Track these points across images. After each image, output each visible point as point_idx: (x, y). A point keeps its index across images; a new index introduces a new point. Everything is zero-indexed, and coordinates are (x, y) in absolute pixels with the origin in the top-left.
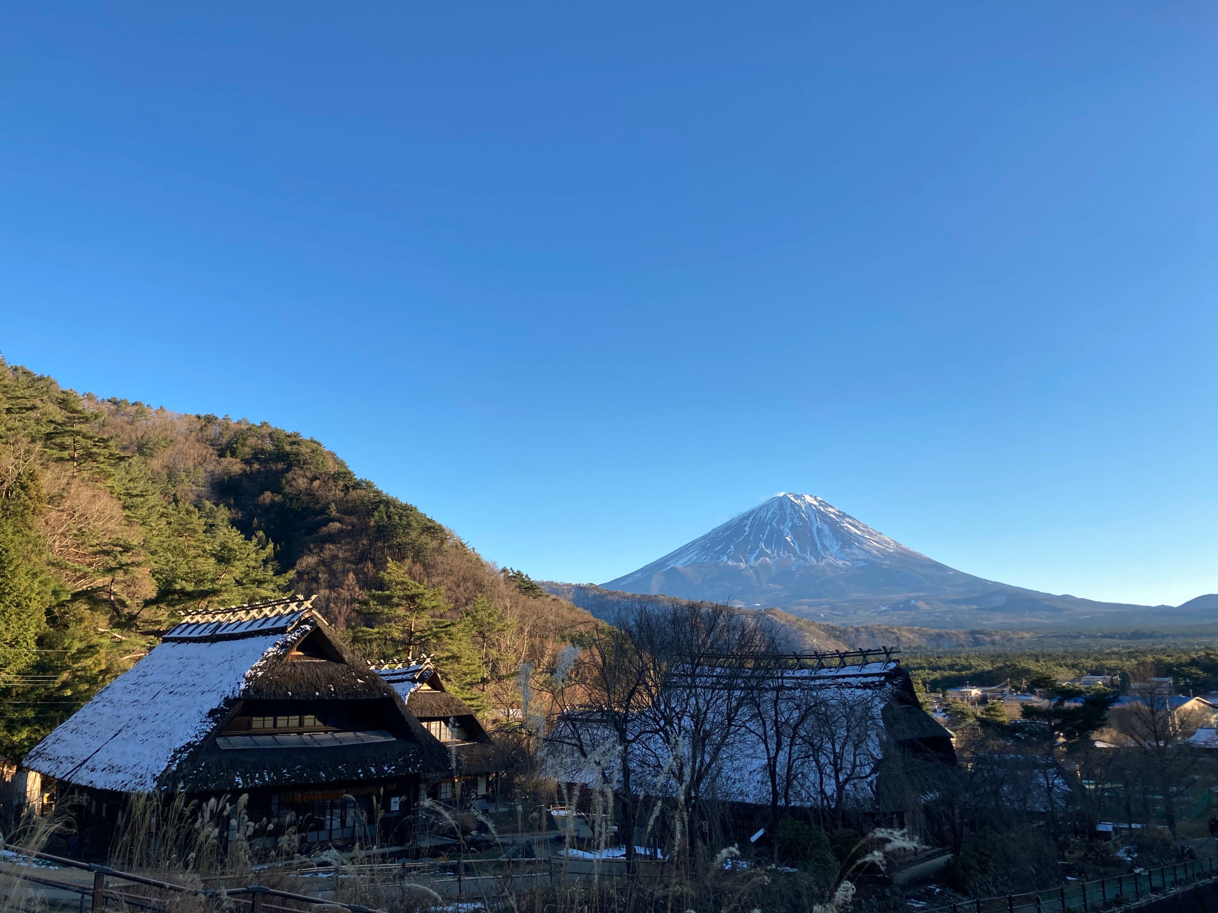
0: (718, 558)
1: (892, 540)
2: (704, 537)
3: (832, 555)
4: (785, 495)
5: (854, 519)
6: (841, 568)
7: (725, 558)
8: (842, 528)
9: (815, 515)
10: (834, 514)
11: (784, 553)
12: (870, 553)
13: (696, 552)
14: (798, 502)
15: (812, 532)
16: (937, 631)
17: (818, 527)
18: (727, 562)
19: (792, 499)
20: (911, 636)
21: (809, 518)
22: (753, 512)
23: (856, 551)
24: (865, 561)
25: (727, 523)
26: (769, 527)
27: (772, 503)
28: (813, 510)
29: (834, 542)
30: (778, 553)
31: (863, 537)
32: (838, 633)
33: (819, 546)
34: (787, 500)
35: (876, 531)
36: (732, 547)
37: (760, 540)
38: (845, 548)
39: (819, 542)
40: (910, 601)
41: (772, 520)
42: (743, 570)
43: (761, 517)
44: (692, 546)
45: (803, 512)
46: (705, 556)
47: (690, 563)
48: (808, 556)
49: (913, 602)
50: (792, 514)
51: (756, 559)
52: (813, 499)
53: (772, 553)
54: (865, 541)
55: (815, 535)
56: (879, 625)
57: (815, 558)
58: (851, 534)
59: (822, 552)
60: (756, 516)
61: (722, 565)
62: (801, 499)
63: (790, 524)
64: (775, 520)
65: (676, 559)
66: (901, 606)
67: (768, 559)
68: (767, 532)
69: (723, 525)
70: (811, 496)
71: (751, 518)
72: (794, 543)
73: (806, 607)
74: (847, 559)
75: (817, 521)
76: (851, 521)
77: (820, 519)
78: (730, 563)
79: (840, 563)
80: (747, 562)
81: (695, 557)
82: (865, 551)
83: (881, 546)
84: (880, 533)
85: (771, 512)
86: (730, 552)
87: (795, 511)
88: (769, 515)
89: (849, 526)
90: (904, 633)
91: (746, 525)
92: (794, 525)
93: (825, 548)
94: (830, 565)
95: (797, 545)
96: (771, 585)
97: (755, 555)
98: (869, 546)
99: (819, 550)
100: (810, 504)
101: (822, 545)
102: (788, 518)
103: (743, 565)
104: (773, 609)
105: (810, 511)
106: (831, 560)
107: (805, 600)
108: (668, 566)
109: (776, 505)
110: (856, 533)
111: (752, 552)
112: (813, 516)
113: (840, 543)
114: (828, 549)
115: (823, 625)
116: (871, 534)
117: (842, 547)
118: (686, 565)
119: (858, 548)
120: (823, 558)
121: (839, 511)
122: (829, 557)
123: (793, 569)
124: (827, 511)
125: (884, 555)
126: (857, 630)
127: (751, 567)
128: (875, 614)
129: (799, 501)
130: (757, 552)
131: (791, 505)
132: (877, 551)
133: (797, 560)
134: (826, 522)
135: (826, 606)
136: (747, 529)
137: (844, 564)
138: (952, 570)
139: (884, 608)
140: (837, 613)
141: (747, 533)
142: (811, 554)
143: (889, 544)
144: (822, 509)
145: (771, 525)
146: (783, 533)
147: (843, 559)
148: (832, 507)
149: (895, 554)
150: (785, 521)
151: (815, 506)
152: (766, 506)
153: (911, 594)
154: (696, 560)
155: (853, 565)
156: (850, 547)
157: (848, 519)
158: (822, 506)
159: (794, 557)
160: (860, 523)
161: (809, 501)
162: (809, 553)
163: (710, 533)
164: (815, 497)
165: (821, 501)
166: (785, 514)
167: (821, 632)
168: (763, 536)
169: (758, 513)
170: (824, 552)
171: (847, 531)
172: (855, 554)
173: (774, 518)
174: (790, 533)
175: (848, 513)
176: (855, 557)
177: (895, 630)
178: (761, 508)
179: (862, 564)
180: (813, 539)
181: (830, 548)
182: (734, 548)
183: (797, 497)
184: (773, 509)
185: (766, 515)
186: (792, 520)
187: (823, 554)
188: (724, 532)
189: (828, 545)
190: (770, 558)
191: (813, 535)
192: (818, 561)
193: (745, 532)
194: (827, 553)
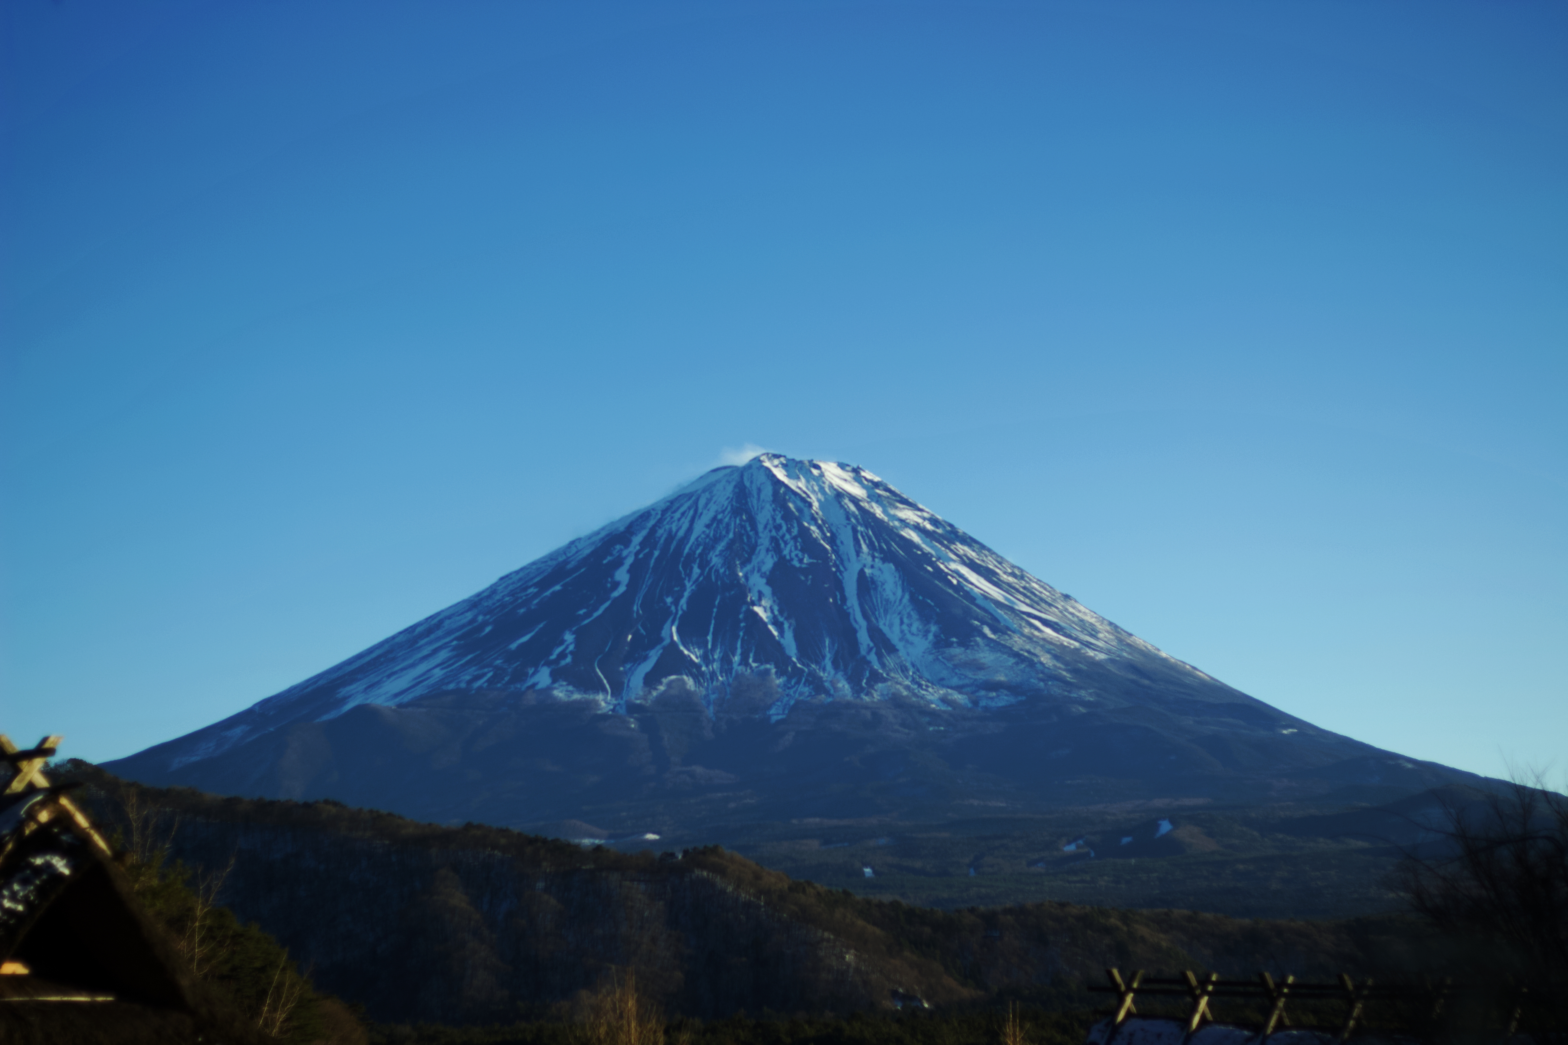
0: (520, 676)
1: (1102, 620)
2: (474, 603)
3: (904, 670)
4: (757, 460)
5: (983, 547)
6: (934, 714)
7: (543, 677)
8: (941, 575)
9: (855, 531)
10: (917, 528)
11: (744, 662)
12: (1032, 664)
13: (443, 655)
14: (798, 485)
15: (842, 590)
16: (1247, 922)
17: (861, 573)
18: (549, 689)
19: (780, 474)
20: (1164, 941)
21: (832, 541)
22: (645, 516)
23: (986, 657)
24: (1011, 688)
25: (552, 557)
26: (696, 571)
27: (709, 488)
28: (848, 515)
29: (916, 625)
30: (726, 661)
31: (1011, 609)
32: (927, 930)
33: (863, 637)
34: (762, 478)
35: (1052, 590)
36: (569, 637)
37: (665, 615)
38: (950, 645)
39: (863, 623)
40: (1154, 825)
41: (709, 547)
42: (605, 717)
43: (671, 537)
44: (429, 631)
45: (814, 519)
46: (473, 670)
47: (419, 691)
48: (827, 673)
49: (1165, 827)
50: (778, 528)
51: (651, 680)
52: (848, 476)
53: (706, 659)
54: (1014, 623)
55: (853, 602)
56: (1062, 905)
57: (849, 680)
58: (969, 596)
59: (873, 658)
60: (653, 530)
61: (531, 699)
62: (809, 476)
63: (769, 563)
64: (720, 547)
65: (373, 678)
66: (1126, 840)
67: (690, 683)
68: (690, 587)
69: (543, 561)
70: (842, 466)
71: (637, 540)
72: (776, 623)
73: (814, 844)
74: (955, 681)
75: (858, 552)
76: (972, 554)
77: (871, 545)
78: (560, 693)
79: (933, 695)
80: (618, 689)
81: (438, 673)
82: (1017, 655)
83: (1065, 641)
84: (1067, 597)
85: (706, 518)
86: (563, 655)
87: (788, 516)
88: (699, 528)
89: (965, 571)
90: (1142, 930)
91: (618, 563)
92: (782, 564)
93: (883, 644)
94: (896, 701)
95: (789, 635)
96: (699, 770)
97: (647, 667)
98: (1030, 639)
99: (863, 652)
100: (840, 495)
101: (875, 633)
102: (764, 541)
103: (604, 702)
104: (714, 850)
105: (838, 518)
106: (902, 685)
107: (813, 821)
108: (344, 700)
109: (724, 495)
110: (986, 597)
111: (636, 655)
112: (846, 536)
113: (934, 628)
114: (892, 649)
115: (880, 905)
116: (1035, 600)
117: (940, 644)
118: (406, 698)
119: (995, 646)
120: (875, 678)
121: (934, 521)
122: (899, 677)
123: (776, 714)
124: (894, 518)
125: (1075, 671)
126: (990, 920)
127: (632, 709)
128: (1040, 868)
129: (802, 484)
130: (654, 655)
131: (775, 493)
132: (1056, 657)
133: (786, 686)
134: (888, 557)
135: (883, 841)
136: (622, 575)
137: (944, 700)
138: (1292, 721)
139: (1071, 848)
140: (918, 864)
141: (622, 589)
142: (835, 664)
143: (1094, 633)
144: (878, 511)
145: (704, 563)
146: (743, 590)
147: (940, 682)
148: (913, 506)
149: (1111, 668)
150: (753, 549)
151: (855, 500)
152: (689, 496)
153: (1159, 803)
154: (443, 681)
155: (975, 703)
156: (965, 643)
157: (962, 548)
158: (878, 499)
159: (779, 674)
160: (1001, 561)
161: (837, 482)
162: (828, 663)
163: (492, 590)
164: (856, 471)
165: (877, 485)
166: (754, 528)
167: (871, 928)
168: (676, 602)
169: (660, 522)
170: (880, 656)
171: (959, 588)
172: (980, 667)
173: (717, 540)
174: (767, 590)
175: (963, 527)
176: (981, 676)
177: (1113, 921)
178: (671, 505)
179: (1003, 700)
180: (845, 616)
181: (900, 645)
182: (577, 642)
183: (793, 467)
184: (713, 508)
185: (690, 530)
186: (776, 546)
187: (876, 666)
188: (544, 584)
189: (894, 636)
190: (698, 676)
191: (844, 599)
192: (857, 689)
193: (616, 585)
194: (890, 661)
